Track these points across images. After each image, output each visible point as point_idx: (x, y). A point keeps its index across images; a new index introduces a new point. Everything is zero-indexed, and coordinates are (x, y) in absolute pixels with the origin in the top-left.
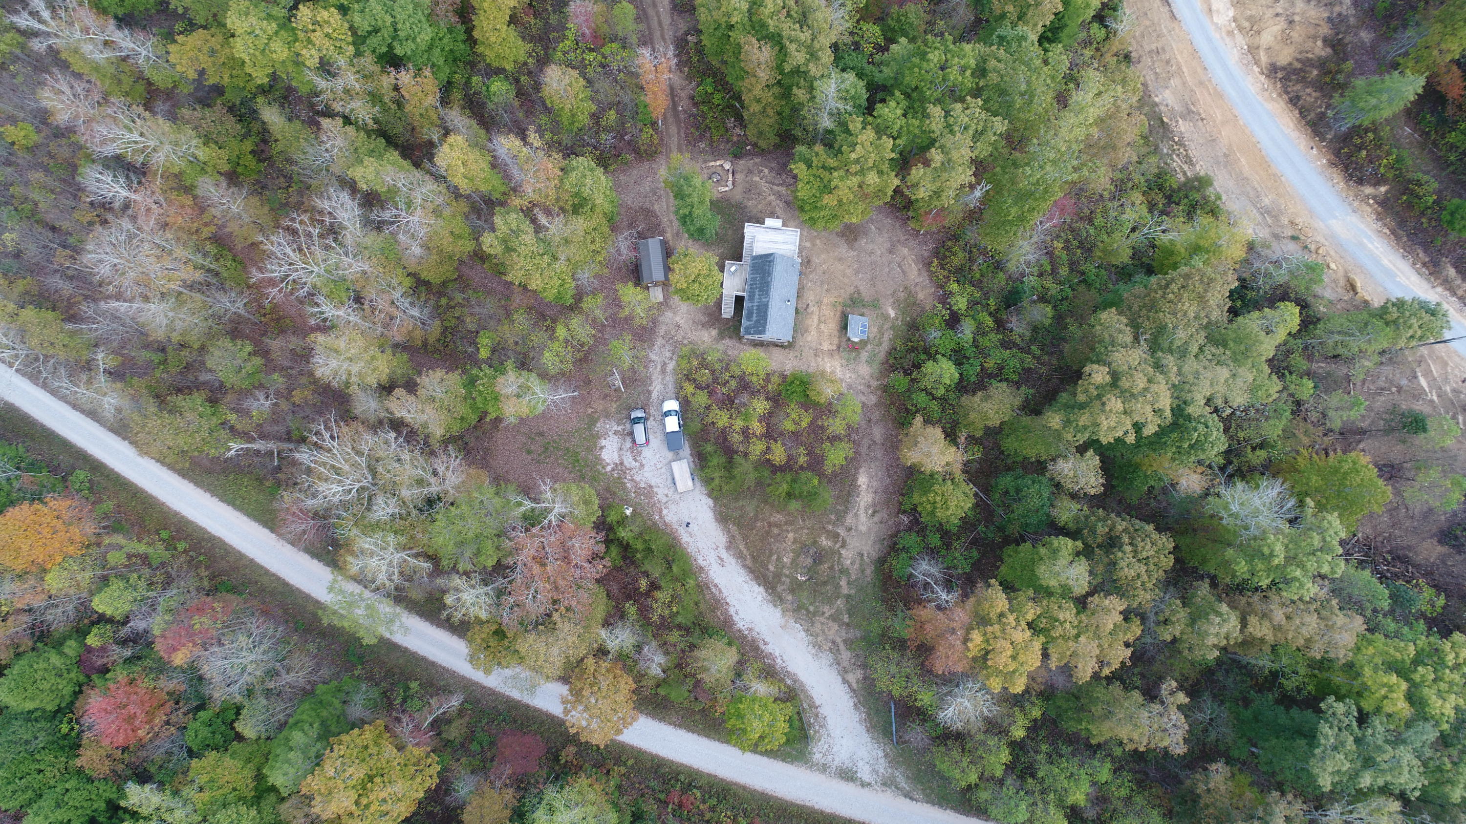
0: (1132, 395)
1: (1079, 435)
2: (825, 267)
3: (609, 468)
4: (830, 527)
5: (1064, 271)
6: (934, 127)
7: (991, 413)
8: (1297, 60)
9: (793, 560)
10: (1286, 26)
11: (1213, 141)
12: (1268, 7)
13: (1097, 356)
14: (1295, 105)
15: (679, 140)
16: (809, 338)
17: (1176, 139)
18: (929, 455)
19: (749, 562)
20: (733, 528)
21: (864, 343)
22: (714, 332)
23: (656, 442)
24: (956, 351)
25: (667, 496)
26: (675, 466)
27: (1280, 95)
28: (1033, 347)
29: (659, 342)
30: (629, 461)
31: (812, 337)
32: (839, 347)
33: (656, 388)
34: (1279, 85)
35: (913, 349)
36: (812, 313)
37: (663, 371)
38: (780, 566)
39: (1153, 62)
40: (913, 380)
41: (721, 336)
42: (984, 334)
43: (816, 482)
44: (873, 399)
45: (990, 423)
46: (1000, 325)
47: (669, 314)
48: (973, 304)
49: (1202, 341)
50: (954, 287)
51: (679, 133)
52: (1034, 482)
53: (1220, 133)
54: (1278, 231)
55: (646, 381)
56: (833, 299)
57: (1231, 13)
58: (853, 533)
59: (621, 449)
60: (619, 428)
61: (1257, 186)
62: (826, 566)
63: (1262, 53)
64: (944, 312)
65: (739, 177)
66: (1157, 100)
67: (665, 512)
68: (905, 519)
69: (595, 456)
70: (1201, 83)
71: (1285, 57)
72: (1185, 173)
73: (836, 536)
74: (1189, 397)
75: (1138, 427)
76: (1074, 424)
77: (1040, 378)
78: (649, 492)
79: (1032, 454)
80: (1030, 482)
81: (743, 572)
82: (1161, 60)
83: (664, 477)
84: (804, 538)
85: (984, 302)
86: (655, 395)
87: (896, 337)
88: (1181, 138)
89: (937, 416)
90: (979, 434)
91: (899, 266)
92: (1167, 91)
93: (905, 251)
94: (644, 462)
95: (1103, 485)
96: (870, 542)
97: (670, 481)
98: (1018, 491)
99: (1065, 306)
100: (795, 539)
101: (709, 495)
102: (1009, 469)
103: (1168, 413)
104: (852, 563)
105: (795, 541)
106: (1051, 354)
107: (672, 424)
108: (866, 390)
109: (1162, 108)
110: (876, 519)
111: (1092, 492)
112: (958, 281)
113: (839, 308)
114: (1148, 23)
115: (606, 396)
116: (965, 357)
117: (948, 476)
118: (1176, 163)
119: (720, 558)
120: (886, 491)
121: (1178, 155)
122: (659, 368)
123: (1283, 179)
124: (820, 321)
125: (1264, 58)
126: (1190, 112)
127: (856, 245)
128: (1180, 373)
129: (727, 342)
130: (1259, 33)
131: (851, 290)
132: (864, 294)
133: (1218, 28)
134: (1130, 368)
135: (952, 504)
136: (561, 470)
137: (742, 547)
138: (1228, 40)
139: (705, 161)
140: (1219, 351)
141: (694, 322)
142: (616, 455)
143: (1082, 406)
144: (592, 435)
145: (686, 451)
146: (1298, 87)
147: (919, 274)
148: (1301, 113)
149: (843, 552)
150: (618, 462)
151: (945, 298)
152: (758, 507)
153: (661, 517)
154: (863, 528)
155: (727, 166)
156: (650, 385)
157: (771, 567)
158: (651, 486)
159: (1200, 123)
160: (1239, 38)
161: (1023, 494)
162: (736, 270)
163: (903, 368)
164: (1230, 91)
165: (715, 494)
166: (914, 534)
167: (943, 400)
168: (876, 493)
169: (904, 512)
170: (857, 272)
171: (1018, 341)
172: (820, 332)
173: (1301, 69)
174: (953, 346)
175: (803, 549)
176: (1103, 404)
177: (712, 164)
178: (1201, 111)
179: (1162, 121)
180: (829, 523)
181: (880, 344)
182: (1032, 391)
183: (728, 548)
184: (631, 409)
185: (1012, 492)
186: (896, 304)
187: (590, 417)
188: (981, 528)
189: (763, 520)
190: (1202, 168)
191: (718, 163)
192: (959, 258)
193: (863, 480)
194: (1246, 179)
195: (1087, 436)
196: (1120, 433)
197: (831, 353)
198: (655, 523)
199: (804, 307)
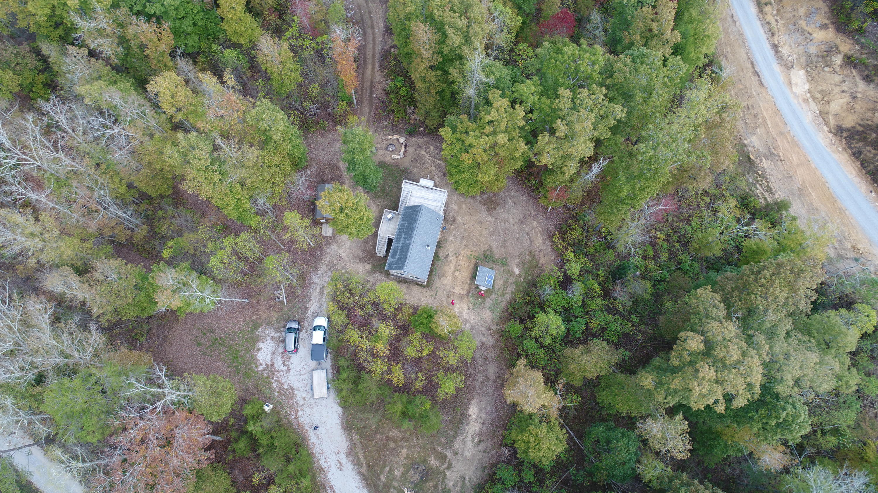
0: (725, 366)
1: (669, 398)
2: (466, 226)
3: (261, 368)
4: (440, 449)
5: (664, 257)
6: (562, 105)
7: (588, 366)
8: (860, 125)
9: (403, 474)
10: (850, 100)
11: (789, 177)
12: (836, 85)
13: (692, 326)
14: (857, 158)
15: (369, 117)
16: (445, 282)
17: (760, 173)
18: (526, 396)
19: (364, 470)
20: (356, 437)
21: (490, 292)
22: (368, 267)
23: (304, 351)
24: (566, 309)
25: (304, 399)
26: (316, 374)
27: (845, 149)
28: (632, 316)
29: (323, 268)
30: (278, 364)
31: (447, 281)
32: (468, 292)
33: (313, 306)
34: (844, 142)
35: (530, 303)
36: (451, 261)
37: (321, 293)
38: (391, 478)
39: (744, 115)
40: (527, 328)
41: (373, 270)
42: (592, 298)
43: (428, 405)
44: (491, 341)
45: (588, 376)
46: (606, 294)
47: (334, 247)
48: (584, 272)
49: (789, 327)
50: (570, 255)
51: (370, 112)
52: (623, 436)
53: (796, 172)
54: (843, 252)
55: (306, 298)
56: (469, 253)
57: (807, 87)
58: (459, 457)
59: (274, 353)
60: (276, 335)
61: (824, 215)
62: (431, 484)
63: (831, 118)
64: (559, 274)
65: (410, 150)
66: (746, 142)
67: (300, 413)
68: (506, 452)
69: (252, 355)
70: (782, 134)
71: (849, 122)
72: (765, 199)
73: (443, 458)
74: (778, 375)
75: (729, 398)
76: (666, 387)
77: (636, 344)
78: (290, 393)
79: (624, 409)
80: (619, 435)
81: (357, 478)
82: (751, 114)
83: (305, 382)
84: (416, 455)
85: (595, 272)
86: (311, 311)
87: (517, 290)
88: (764, 173)
89: (543, 363)
90: (578, 384)
91: (528, 234)
92: (754, 137)
93: (534, 223)
94: (291, 367)
95: (690, 451)
96: (473, 468)
97: (309, 387)
98: (608, 442)
99: (663, 286)
100: (407, 455)
101: (339, 404)
102: (603, 420)
103: (757, 390)
104: (455, 485)
105: (407, 457)
106: (648, 325)
107: (318, 337)
108: (486, 332)
109: (750, 149)
110: (481, 447)
111: (679, 456)
112: (574, 252)
113: (473, 261)
114: (741, 87)
115: (271, 306)
116: (574, 316)
117: (544, 419)
118: (759, 190)
119: (339, 462)
120: (492, 424)
121: (761, 185)
122: (318, 289)
123: (847, 212)
124: (456, 269)
125: (832, 121)
126: (771, 154)
127: (495, 213)
128: (771, 352)
129: (377, 275)
130: (828, 102)
131: (485, 247)
132: (495, 252)
133: (796, 96)
134: (724, 339)
135: (544, 446)
136: (221, 363)
137: (360, 455)
138: (803, 105)
139: (386, 135)
140: (806, 338)
141: (354, 256)
142: (269, 357)
143: (675, 370)
144: (253, 338)
145: (328, 363)
146: (860, 145)
147: (543, 244)
148: (862, 164)
149: (448, 473)
150: (269, 363)
151: (562, 264)
152: (380, 421)
153: (296, 417)
154: (468, 454)
155: (402, 140)
156: (308, 303)
157: (383, 478)
158: (292, 389)
159: (779, 163)
160: (813, 105)
161: (612, 446)
162: (392, 218)
163: (519, 317)
164: (805, 142)
165: (344, 404)
166: (511, 468)
167: (550, 350)
168: (483, 424)
169: (506, 445)
170: (492, 234)
171: (621, 308)
172: (455, 278)
173: (863, 131)
174: (563, 303)
175: (413, 465)
176: (697, 371)
177: (390, 137)
178: (781, 154)
179: (750, 158)
180: (439, 445)
181: (503, 295)
182: (628, 353)
183: (348, 454)
184: (288, 320)
185: (603, 441)
186: (521, 264)
187: (254, 322)
188: (572, 470)
189: (382, 433)
190: (779, 195)
191: (395, 137)
192: (577, 234)
193: (473, 410)
194: (816, 209)
195: (677, 399)
196: (710, 402)
197: (461, 296)
198: (290, 422)
199: (445, 256)
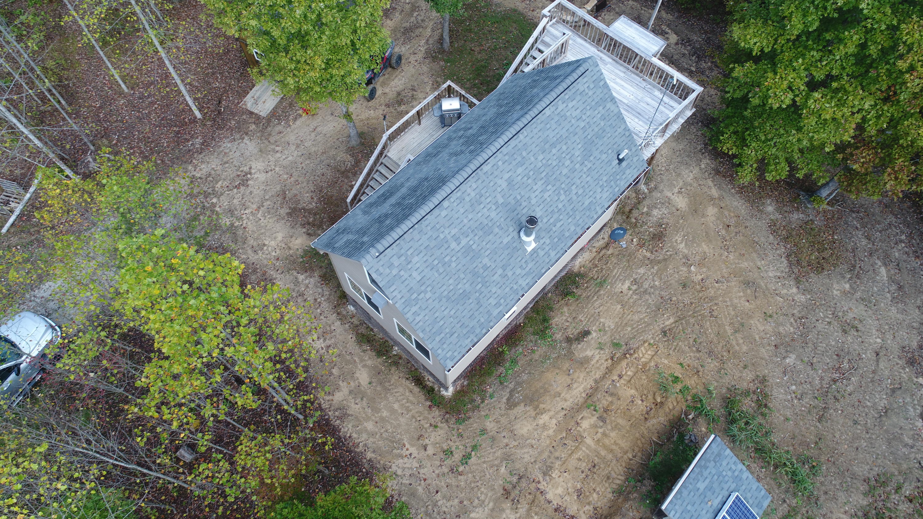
16: (524, 428)
29: (178, 184)
31: (535, 428)
36: (584, 362)
47: (249, 147)
56: (670, 367)
124: (589, 402)
127: (815, 279)
131: (741, 378)
141: (283, 193)
170: (784, 345)
172: (569, 433)
199: (572, 332)
